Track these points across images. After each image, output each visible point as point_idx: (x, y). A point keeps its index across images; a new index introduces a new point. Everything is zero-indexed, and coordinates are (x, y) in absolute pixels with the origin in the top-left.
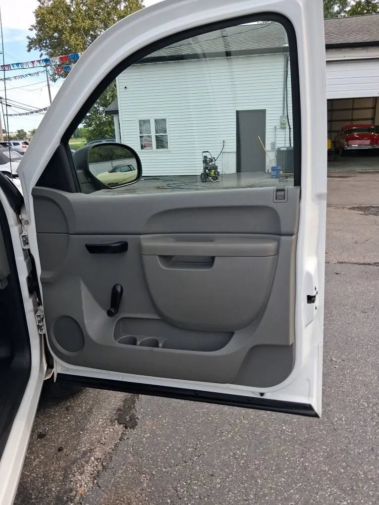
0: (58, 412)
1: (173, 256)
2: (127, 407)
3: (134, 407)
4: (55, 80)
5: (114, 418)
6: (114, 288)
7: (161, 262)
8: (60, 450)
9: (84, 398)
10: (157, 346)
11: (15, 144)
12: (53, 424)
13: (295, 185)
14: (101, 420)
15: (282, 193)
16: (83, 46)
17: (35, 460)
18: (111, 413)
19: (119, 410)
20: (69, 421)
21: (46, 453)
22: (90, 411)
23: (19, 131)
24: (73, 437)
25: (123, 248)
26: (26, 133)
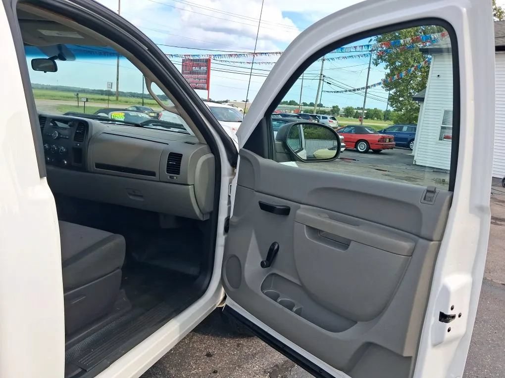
0: (230, 343)
1: (322, 231)
2: (285, 367)
3: (290, 370)
4: (377, 64)
5: (269, 370)
6: (274, 244)
7: (307, 232)
8: (215, 372)
9: (256, 344)
10: (291, 309)
11: (324, 118)
12: (221, 351)
13: (449, 190)
14: (257, 366)
15: (431, 195)
16: (414, 33)
17: (195, 369)
18: (268, 365)
19: (277, 366)
20: (234, 355)
21: (204, 368)
22: (254, 355)
23: (334, 107)
24: (229, 368)
25: (286, 211)
26: (339, 109)
